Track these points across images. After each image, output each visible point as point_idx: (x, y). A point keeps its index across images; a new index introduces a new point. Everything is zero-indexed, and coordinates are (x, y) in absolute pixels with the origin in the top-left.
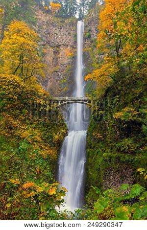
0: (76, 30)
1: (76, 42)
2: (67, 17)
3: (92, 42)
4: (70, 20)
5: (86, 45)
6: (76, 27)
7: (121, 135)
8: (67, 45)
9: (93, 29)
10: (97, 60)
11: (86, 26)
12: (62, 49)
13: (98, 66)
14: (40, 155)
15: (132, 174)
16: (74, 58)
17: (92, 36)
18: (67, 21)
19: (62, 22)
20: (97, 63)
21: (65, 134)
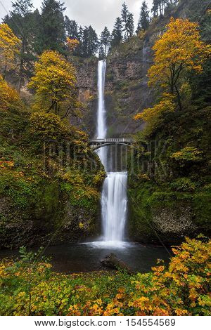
0: (96, 72)
1: (96, 84)
2: (86, 56)
3: (114, 84)
4: (90, 60)
5: (108, 88)
6: (97, 67)
7: (174, 175)
8: (87, 88)
9: (116, 71)
10: (120, 105)
11: (108, 67)
12: (80, 91)
13: (121, 110)
14: (85, 196)
15: (191, 211)
16: (95, 101)
17: (115, 78)
18: (87, 61)
19: (81, 61)
20: (120, 107)
21: (105, 176)
